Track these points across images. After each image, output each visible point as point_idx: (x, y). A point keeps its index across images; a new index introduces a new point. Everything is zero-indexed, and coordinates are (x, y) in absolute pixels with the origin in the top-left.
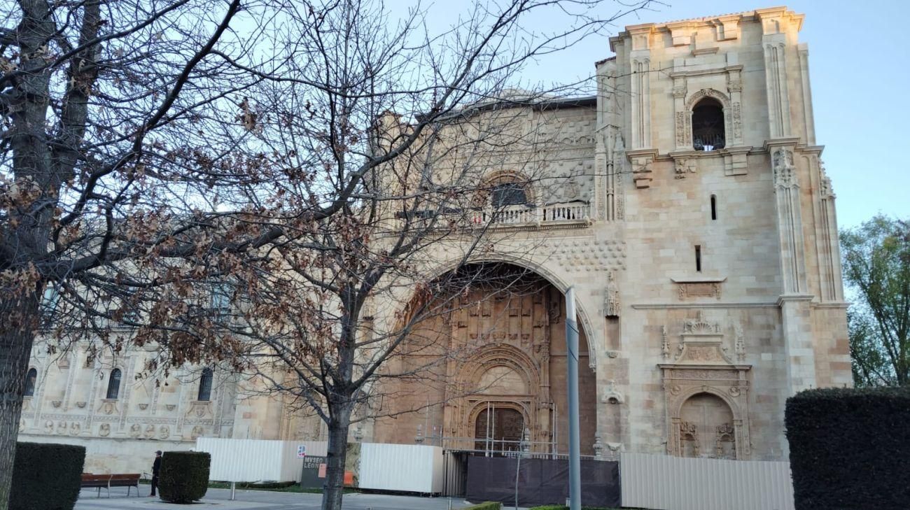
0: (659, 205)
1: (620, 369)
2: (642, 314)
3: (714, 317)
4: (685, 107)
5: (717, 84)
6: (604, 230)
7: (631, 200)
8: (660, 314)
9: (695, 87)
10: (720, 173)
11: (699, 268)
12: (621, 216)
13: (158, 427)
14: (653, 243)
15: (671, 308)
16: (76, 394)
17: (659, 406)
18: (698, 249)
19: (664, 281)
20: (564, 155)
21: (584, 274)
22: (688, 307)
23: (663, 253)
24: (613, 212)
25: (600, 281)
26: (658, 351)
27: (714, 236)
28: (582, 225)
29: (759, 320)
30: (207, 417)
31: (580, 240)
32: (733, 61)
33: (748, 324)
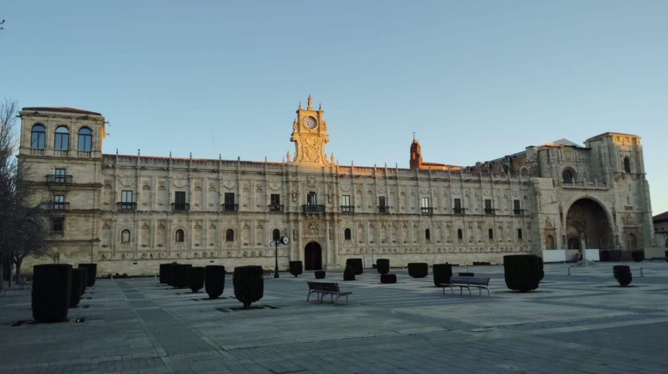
0: (620, 186)
1: (617, 227)
2: (619, 214)
3: (632, 215)
4: (623, 159)
5: (628, 154)
6: (611, 192)
7: (615, 183)
8: (623, 214)
9: (625, 154)
10: (630, 178)
11: (628, 203)
12: (613, 188)
13: (509, 247)
14: (620, 196)
15: (625, 213)
16: (478, 238)
17: (624, 237)
18: (628, 198)
19: (623, 206)
20: (582, 164)
21: (608, 203)
22: (627, 213)
23: (623, 198)
24: (612, 186)
25: (611, 204)
26: (623, 224)
27: (630, 194)
28: (607, 190)
29: (639, 216)
30: (523, 244)
31: (606, 193)
32: (631, 150)
33: (637, 217)
